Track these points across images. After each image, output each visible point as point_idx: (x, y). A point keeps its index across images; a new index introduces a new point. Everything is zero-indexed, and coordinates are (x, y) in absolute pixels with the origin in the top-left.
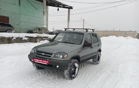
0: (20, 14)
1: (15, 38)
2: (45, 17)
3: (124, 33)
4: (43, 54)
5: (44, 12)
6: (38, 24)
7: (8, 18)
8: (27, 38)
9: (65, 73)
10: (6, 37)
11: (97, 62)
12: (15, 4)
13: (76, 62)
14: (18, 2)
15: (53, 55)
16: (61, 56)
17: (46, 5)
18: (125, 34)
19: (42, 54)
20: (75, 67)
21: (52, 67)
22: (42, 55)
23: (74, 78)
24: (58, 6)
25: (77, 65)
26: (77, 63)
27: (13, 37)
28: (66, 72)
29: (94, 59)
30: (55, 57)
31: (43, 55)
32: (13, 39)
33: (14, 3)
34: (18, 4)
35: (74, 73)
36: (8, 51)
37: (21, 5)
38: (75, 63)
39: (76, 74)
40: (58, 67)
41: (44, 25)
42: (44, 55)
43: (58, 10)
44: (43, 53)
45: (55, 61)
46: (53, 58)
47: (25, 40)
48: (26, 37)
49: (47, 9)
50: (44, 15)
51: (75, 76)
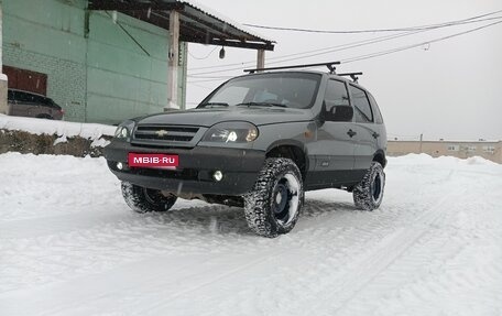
0: (87, 67)
1: (64, 139)
2: (175, 73)
3: (457, 148)
4: (162, 133)
5: (171, 55)
6: (148, 104)
7: (44, 77)
8: (109, 142)
9: (248, 209)
10: (33, 133)
11: (371, 200)
12: (68, 31)
13: (293, 168)
14: (83, 24)
15: (202, 131)
16: (233, 137)
17: (181, 39)
18: (463, 150)
19: (157, 132)
20: (288, 190)
21: (196, 178)
22: (156, 137)
23: (283, 231)
24: (222, 42)
25: (294, 183)
26: (296, 174)
27: (56, 136)
28: (252, 202)
29: (360, 188)
30: (207, 138)
31: (161, 138)
32: (58, 140)
33: (65, 29)
34: (81, 31)
35: (284, 214)
36: (35, 174)
37: (90, 35)
38: (287, 169)
39: (290, 220)
40: (218, 176)
41: (169, 100)
42: (166, 137)
43: (222, 54)
44: (159, 129)
45: (209, 152)
46: (201, 144)
47: (100, 148)
48: (103, 136)
49: (182, 54)
50: (171, 64)
51: (288, 224)
